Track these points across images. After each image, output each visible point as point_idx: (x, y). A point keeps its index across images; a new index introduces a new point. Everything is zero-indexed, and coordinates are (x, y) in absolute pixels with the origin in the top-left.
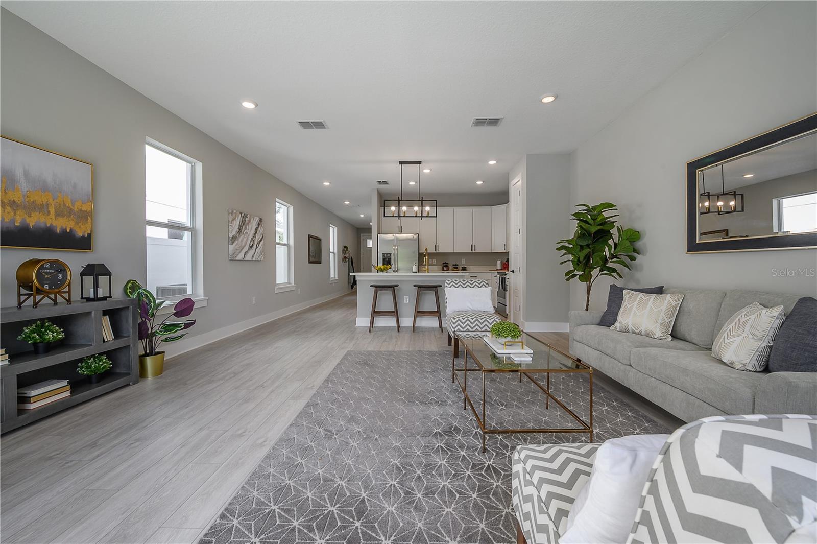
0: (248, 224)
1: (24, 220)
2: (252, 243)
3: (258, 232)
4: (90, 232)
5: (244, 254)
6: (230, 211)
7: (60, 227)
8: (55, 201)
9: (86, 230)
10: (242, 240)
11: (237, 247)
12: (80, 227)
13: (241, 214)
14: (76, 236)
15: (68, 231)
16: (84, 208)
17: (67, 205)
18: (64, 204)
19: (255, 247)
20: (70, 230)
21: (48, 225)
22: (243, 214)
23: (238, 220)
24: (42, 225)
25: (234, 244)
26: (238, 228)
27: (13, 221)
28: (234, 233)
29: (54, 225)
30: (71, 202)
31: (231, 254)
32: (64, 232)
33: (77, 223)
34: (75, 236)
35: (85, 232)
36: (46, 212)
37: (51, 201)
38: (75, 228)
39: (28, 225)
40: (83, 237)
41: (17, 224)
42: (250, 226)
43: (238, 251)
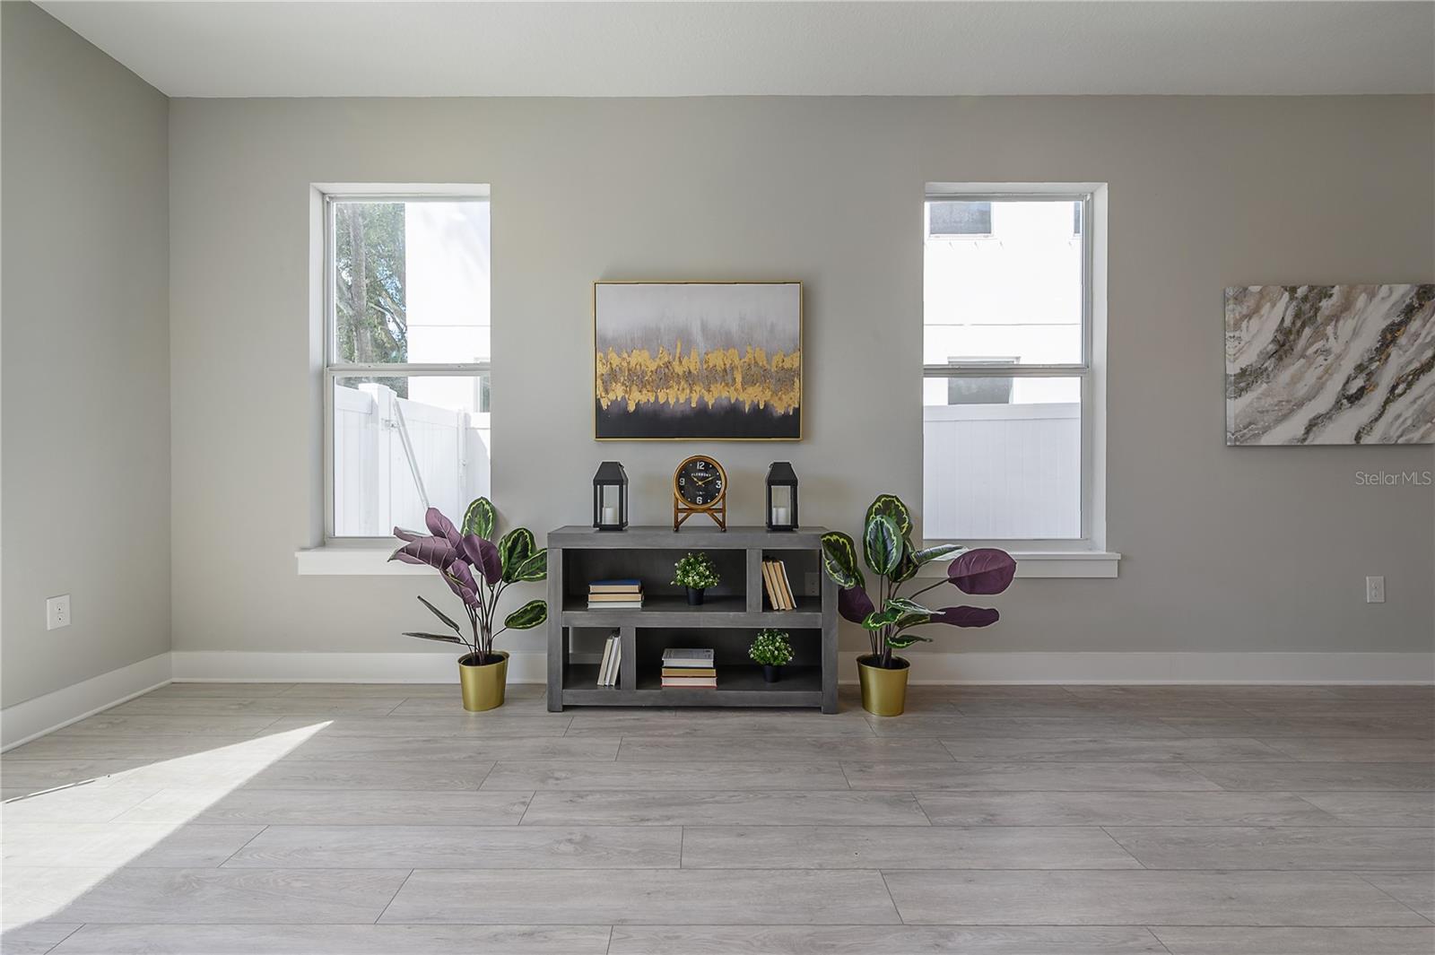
0: (1335, 317)
1: (701, 399)
2: (1359, 383)
3: (1403, 340)
4: (797, 406)
5: (1305, 422)
6: (1231, 292)
7: (750, 402)
8: (743, 360)
9: (790, 402)
10: (1295, 380)
11: (1267, 402)
12: (780, 399)
13: (1293, 290)
14: (775, 414)
15: (762, 407)
16: (787, 365)
17: (761, 364)
18: (756, 362)
19: (1379, 395)
20: (765, 405)
21: (733, 401)
22: (1301, 292)
23: (1278, 312)
24: (725, 403)
25: (1248, 397)
26: (1275, 340)
27: (689, 400)
28: (1249, 358)
29: (741, 399)
30: (767, 357)
31: (1231, 425)
32: (755, 409)
33: (775, 393)
34: (772, 414)
35: (790, 405)
36: (730, 381)
37: (737, 362)
38: (772, 402)
39: (706, 404)
40: (786, 416)
41: (694, 405)
42: (1347, 325)
43: (1269, 418)
